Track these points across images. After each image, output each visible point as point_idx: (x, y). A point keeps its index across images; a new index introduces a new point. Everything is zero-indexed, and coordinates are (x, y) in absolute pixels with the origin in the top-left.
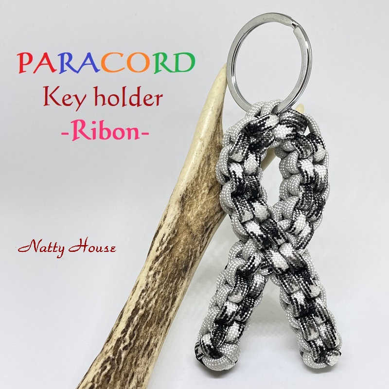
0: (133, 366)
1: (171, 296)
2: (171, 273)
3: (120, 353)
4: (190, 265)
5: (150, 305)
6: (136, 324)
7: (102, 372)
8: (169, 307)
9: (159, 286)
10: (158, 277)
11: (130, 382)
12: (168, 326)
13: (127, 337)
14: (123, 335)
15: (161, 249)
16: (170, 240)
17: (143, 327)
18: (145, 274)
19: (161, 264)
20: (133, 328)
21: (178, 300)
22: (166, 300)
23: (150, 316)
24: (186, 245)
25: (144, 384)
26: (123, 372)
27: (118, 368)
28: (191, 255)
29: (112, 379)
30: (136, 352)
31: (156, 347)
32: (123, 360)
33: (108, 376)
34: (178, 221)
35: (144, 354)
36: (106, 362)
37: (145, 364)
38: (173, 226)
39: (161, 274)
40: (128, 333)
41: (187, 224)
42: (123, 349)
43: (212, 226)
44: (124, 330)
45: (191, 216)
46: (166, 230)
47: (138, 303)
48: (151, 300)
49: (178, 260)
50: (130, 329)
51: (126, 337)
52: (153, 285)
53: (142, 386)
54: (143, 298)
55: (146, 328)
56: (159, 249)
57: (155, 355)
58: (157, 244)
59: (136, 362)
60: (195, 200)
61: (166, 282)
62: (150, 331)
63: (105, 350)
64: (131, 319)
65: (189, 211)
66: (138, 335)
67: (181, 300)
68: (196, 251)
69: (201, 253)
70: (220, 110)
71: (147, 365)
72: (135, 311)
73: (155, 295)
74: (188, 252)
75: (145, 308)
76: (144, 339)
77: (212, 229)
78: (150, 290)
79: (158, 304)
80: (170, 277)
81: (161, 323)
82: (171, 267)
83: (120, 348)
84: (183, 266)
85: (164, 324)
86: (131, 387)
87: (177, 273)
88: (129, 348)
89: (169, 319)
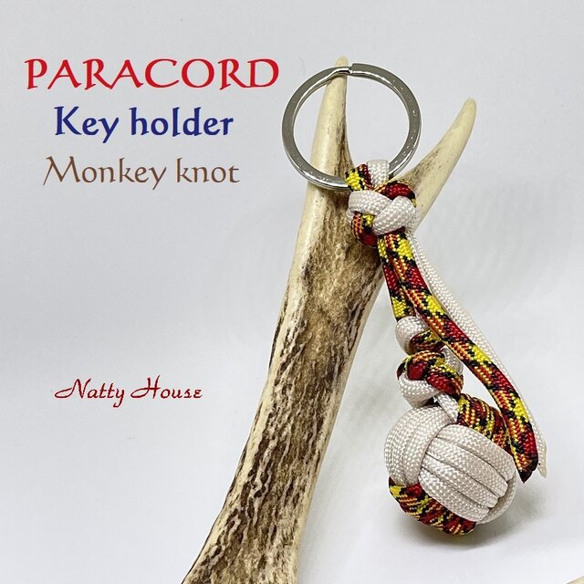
1: (314, 417)
2: (309, 386)
3: (251, 502)
4: (336, 369)
5: (284, 434)
6: (267, 461)
7: (229, 529)
8: (315, 434)
9: (293, 405)
10: (290, 393)
11: (272, 539)
12: (318, 461)
13: (258, 480)
14: (251, 478)
15: (287, 352)
16: (299, 336)
17: (279, 465)
18: (269, 391)
19: (292, 373)
20: (265, 468)
21: (326, 423)
22: (307, 424)
23: (287, 448)
24: (325, 341)
25: (293, 541)
26: (260, 527)
27: (252, 521)
28: (335, 355)
29: (245, 537)
30: (275, 499)
31: (304, 491)
32: (256, 510)
33: (238, 535)
34: (306, 307)
35: (286, 502)
36: (232, 516)
37: (291, 515)
38: (300, 314)
39: (293, 388)
40: (259, 474)
41: (321, 309)
42: (255, 496)
43: (360, 307)
44: (252, 471)
45: (324, 296)
46: (291, 324)
47: (265, 432)
48: (284, 426)
49: (316, 365)
50: (261, 470)
51: (256, 480)
52: (284, 405)
53: (291, 544)
54: (272, 425)
55: (283, 465)
56: (285, 352)
57: (304, 503)
58: (279, 346)
59: (277, 513)
60: (326, 272)
61: (302, 399)
62: (291, 468)
63: (229, 502)
64: (259, 456)
65: (321, 289)
66: (273, 477)
67: (331, 424)
68: (343, 348)
70: (342, 131)
71: (294, 516)
72: (264, 444)
73: (289, 418)
74: (329, 351)
75: (277, 438)
76: (283, 481)
77: (361, 311)
78: (281, 412)
79: (296, 431)
80: (308, 391)
81: (306, 457)
82: (308, 377)
83: (250, 495)
84: (326, 373)
85: (311, 458)
86: (275, 545)
87: (318, 384)
88: (263, 494)
89: (317, 451)
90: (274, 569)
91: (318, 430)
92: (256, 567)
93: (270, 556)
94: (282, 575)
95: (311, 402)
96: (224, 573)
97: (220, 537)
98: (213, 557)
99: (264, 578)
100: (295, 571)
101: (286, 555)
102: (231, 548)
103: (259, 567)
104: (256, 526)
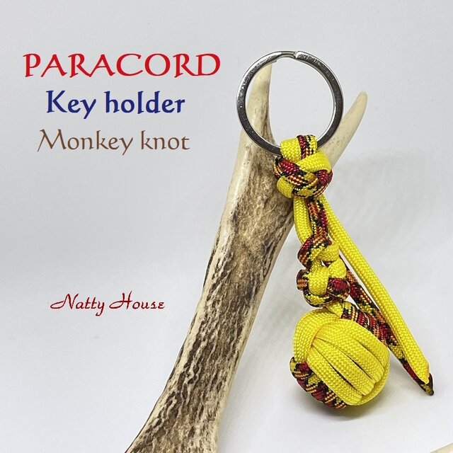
0: (202, 399)
1: (236, 326)
2: (233, 302)
3: (186, 387)
4: (254, 290)
5: (213, 337)
6: (199, 357)
7: (168, 406)
8: (235, 339)
9: (220, 316)
10: (218, 306)
11: (200, 416)
12: (237, 359)
13: (191, 371)
14: (186, 369)
15: (217, 275)
16: (226, 265)
17: (208, 360)
18: (202, 305)
19: (220, 292)
20: (197, 361)
21: (244, 330)
22: (230, 331)
23: (214, 348)
24: (246, 269)
25: (216, 418)
26: (191, 406)
27: (185, 401)
28: (254, 280)
29: (180, 413)
30: (203, 385)
31: (225, 380)
32: (189, 393)
33: (175, 411)
34: (233, 243)
35: (212, 388)
36: (170, 397)
37: (215, 398)
38: (228, 248)
39: (220, 303)
40: (192, 366)
41: (244, 246)
42: (189, 383)
43: (273, 244)
44: (187, 364)
45: (247, 235)
46: (221, 255)
47: (198, 335)
48: (213, 331)
49: (238, 286)
50: (193, 363)
51: (190, 371)
52: (213, 315)
53: (214, 420)
54: (203, 330)
55: (210, 360)
56: (216, 276)
57: (225, 389)
58: (212, 271)
59: (204, 396)
60: (249, 217)
61: (227, 311)
62: (216, 363)
63: (168, 387)
64: (192, 353)
65: (245, 230)
66: (203, 369)
67: (248, 331)
68: (259, 275)
69: (264, 276)
70: (265, 112)
71: (217, 399)
72: (197, 344)
73: (216, 325)
74: (249, 276)
75: (207, 340)
76: (210, 372)
77: (274, 248)
78: (210, 320)
79: (222, 336)
80: (231, 306)
81: (228, 355)
82: (232, 295)
83: (185, 382)
84: (246, 293)
85: (232, 356)
86: (202, 420)
87: (240, 300)
88: (195, 382)
89: (236, 351)
90: (200, 438)
91: (238, 335)
92: (187, 436)
93: (198, 427)
94: (206, 442)
95: (233, 314)
96: (163, 439)
97: (160, 412)
98: (155, 427)
99: (192, 444)
100: (216, 440)
101: (210, 427)
102: (168, 420)
103: (189, 436)
104: (188, 405)
